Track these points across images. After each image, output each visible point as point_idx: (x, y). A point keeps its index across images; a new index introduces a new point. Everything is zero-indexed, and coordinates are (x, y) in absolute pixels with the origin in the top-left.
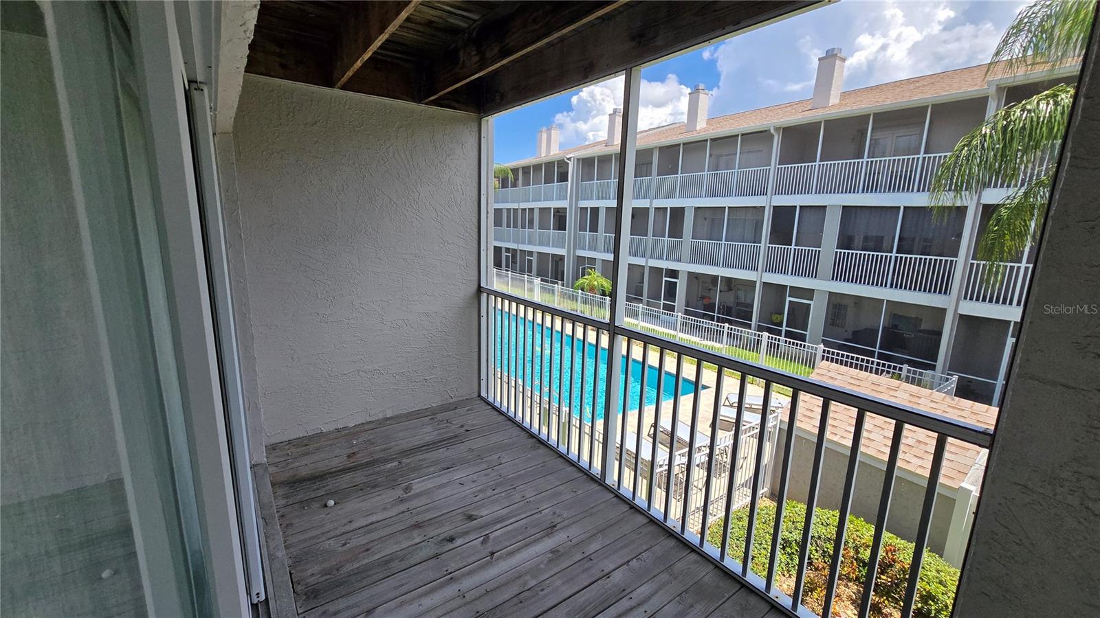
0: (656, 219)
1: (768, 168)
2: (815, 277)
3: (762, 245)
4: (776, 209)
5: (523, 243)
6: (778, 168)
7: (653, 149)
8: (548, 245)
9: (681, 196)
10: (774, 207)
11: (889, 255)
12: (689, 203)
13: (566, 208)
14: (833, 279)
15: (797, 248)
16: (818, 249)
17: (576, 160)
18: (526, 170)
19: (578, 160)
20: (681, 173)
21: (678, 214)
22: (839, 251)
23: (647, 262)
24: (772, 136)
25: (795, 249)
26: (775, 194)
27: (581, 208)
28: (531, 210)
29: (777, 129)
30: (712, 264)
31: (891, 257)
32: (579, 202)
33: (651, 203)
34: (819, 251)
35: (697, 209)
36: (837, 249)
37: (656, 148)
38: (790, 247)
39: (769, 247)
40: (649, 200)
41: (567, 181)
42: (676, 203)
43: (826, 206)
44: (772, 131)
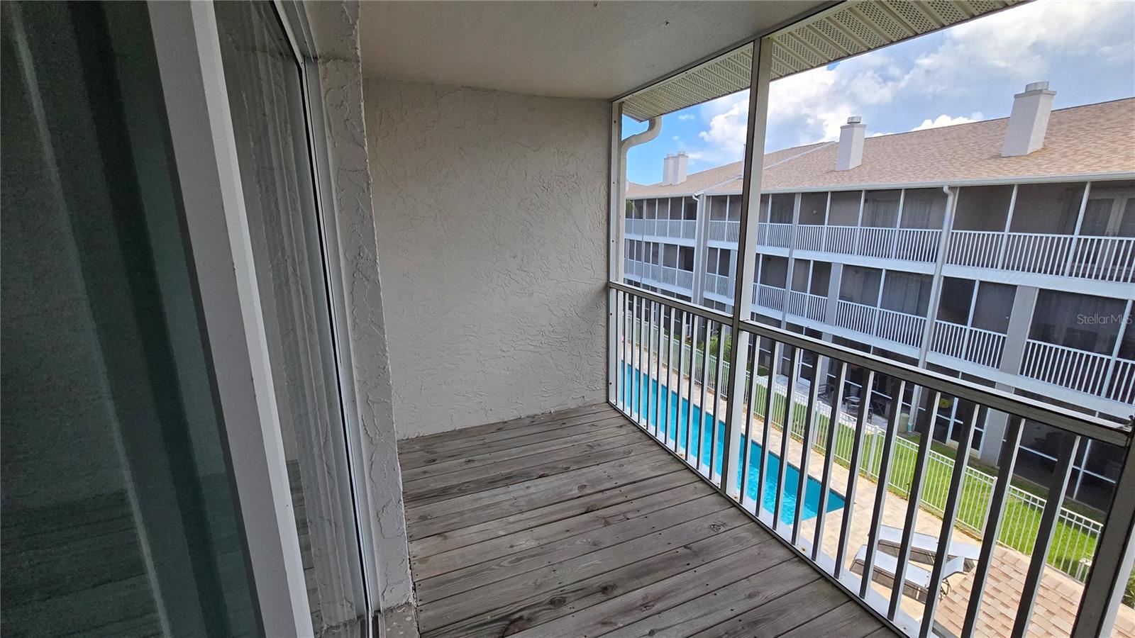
0: (796, 273)
1: (939, 231)
2: (998, 367)
3: (928, 319)
4: (948, 281)
5: (647, 276)
6: (953, 233)
7: (795, 194)
8: (673, 283)
9: (828, 250)
10: (945, 277)
11: (1106, 357)
12: (838, 259)
13: (694, 248)
14: (1022, 373)
15: (974, 329)
16: (1002, 335)
17: (705, 197)
18: (651, 202)
19: (707, 197)
20: (828, 224)
21: (823, 269)
22: (1032, 341)
23: (784, 317)
24: (946, 196)
25: (971, 331)
26: (948, 263)
27: (710, 248)
28: (656, 245)
29: (952, 188)
30: (863, 330)
31: (1109, 361)
32: (708, 242)
33: (791, 253)
34: (1004, 338)
35: (846, 266)
36: (1029, 338)
37: (799, 193)
38: (964, 327)
39: (937, 323)
40: (788, 250)
41: (695, 219)
42: (823, 257)
43: (1016, 286)
44: (946, 189)
